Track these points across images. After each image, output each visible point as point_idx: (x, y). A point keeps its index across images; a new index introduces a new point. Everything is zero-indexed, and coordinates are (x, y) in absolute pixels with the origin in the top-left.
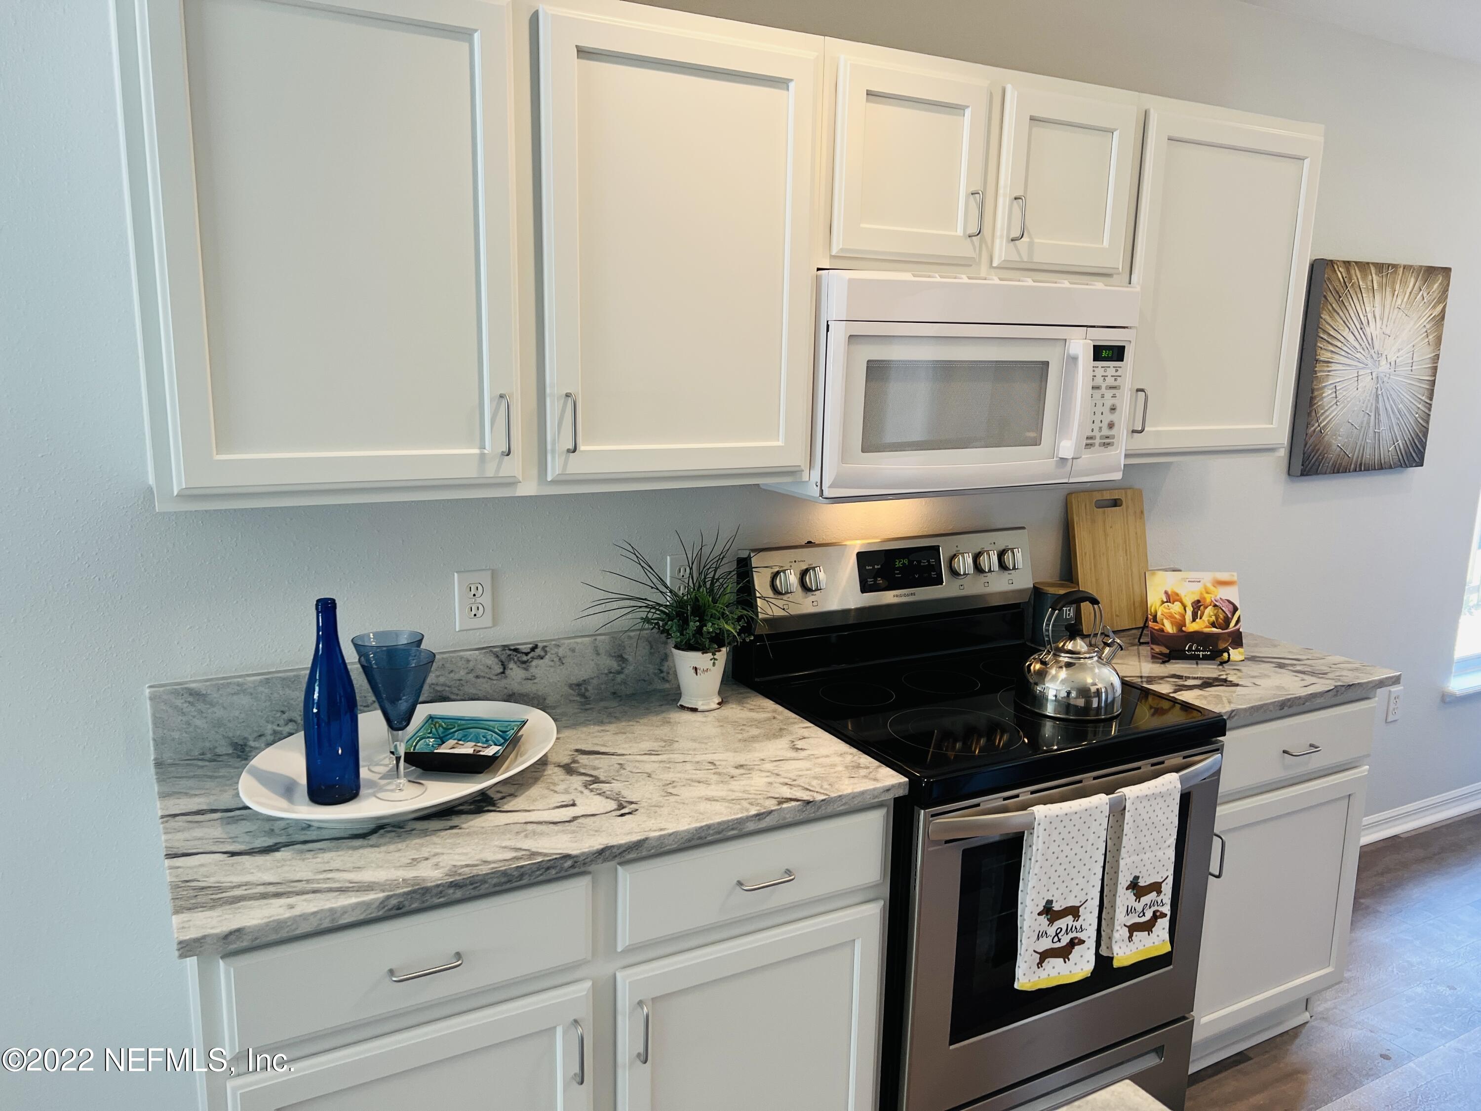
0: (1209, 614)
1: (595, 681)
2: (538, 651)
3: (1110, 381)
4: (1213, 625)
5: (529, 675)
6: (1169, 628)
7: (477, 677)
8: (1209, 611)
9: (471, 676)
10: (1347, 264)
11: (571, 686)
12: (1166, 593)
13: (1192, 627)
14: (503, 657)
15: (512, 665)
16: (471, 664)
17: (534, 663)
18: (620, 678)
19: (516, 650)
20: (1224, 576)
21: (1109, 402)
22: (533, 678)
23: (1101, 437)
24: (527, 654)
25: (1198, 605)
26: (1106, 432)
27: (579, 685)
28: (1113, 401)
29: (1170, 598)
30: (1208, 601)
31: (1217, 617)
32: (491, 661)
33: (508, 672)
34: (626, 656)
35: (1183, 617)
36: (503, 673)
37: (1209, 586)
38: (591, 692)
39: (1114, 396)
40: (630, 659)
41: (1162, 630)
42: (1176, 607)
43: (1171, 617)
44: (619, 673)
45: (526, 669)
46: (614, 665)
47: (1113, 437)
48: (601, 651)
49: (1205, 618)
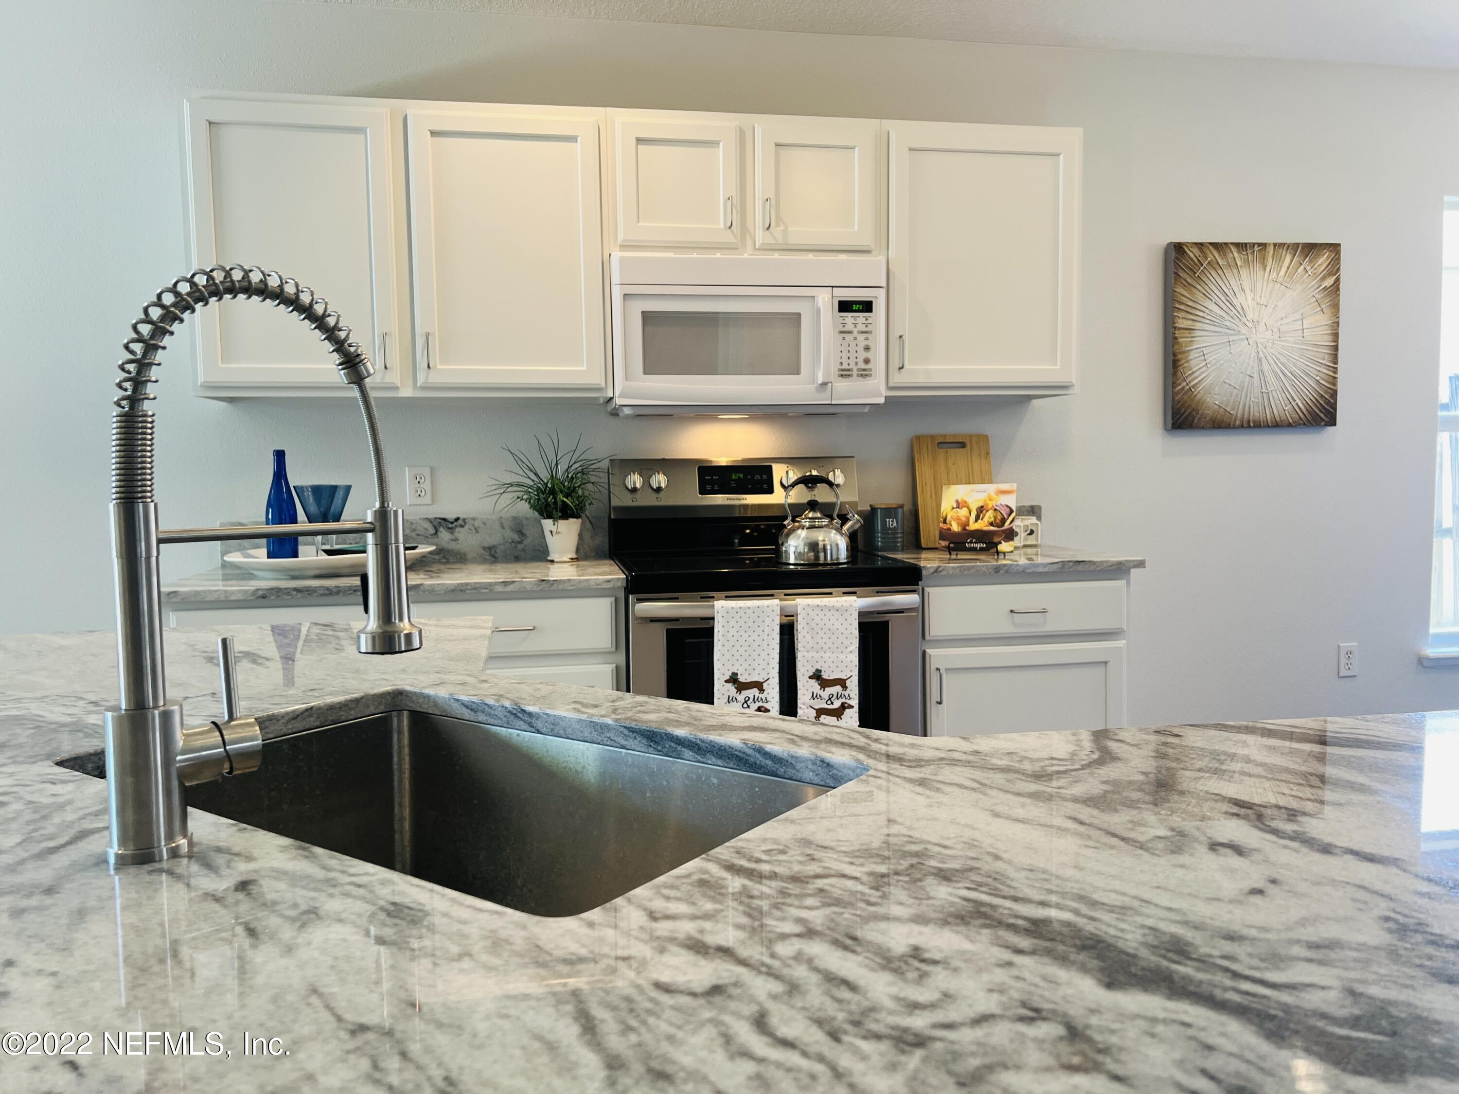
0: (989, 516)
1: (502, 547)
2: (460, 522)
3: (863, 328)
4: (991, 524)
5: (453, 537)
6: (955, 528)
7: (418, 535)
8: (990, 514)
9: (413, 534)
10: (1200, 245)
11: (484, 548)
12: (957, 501)
13: (973, 526)
14: (436, 524)
15: (441, 529)
16: (414, 527)
17: (457, 529)
18: (520, 547)
19: (444, 519)
20: (1006, 487)
21: (862, 343)
22: (456, 540)
23: (858, 370)
24: (452, 523)
25: (981, 510)
26: (862, 366)
27: (490, 548)
28: (866, 342)
29: (959, 505)
30: (990, 506)
31: (995, 518)
32: (428, 525)
33: (439, 534)
34: (524, 532)
35: (968, 519)
36: (436, 534)
37: (993, 495)
38: (499, 553)
39: (867, 339)
40: (528, 533)
41: (949, 529)
42: (964, 512)
43: (958, 519)
44: (520, 542)
45: (452, 533)
46: (516, 537)
47: (870, 370)
48: (505, 526)
49: (986, 519)
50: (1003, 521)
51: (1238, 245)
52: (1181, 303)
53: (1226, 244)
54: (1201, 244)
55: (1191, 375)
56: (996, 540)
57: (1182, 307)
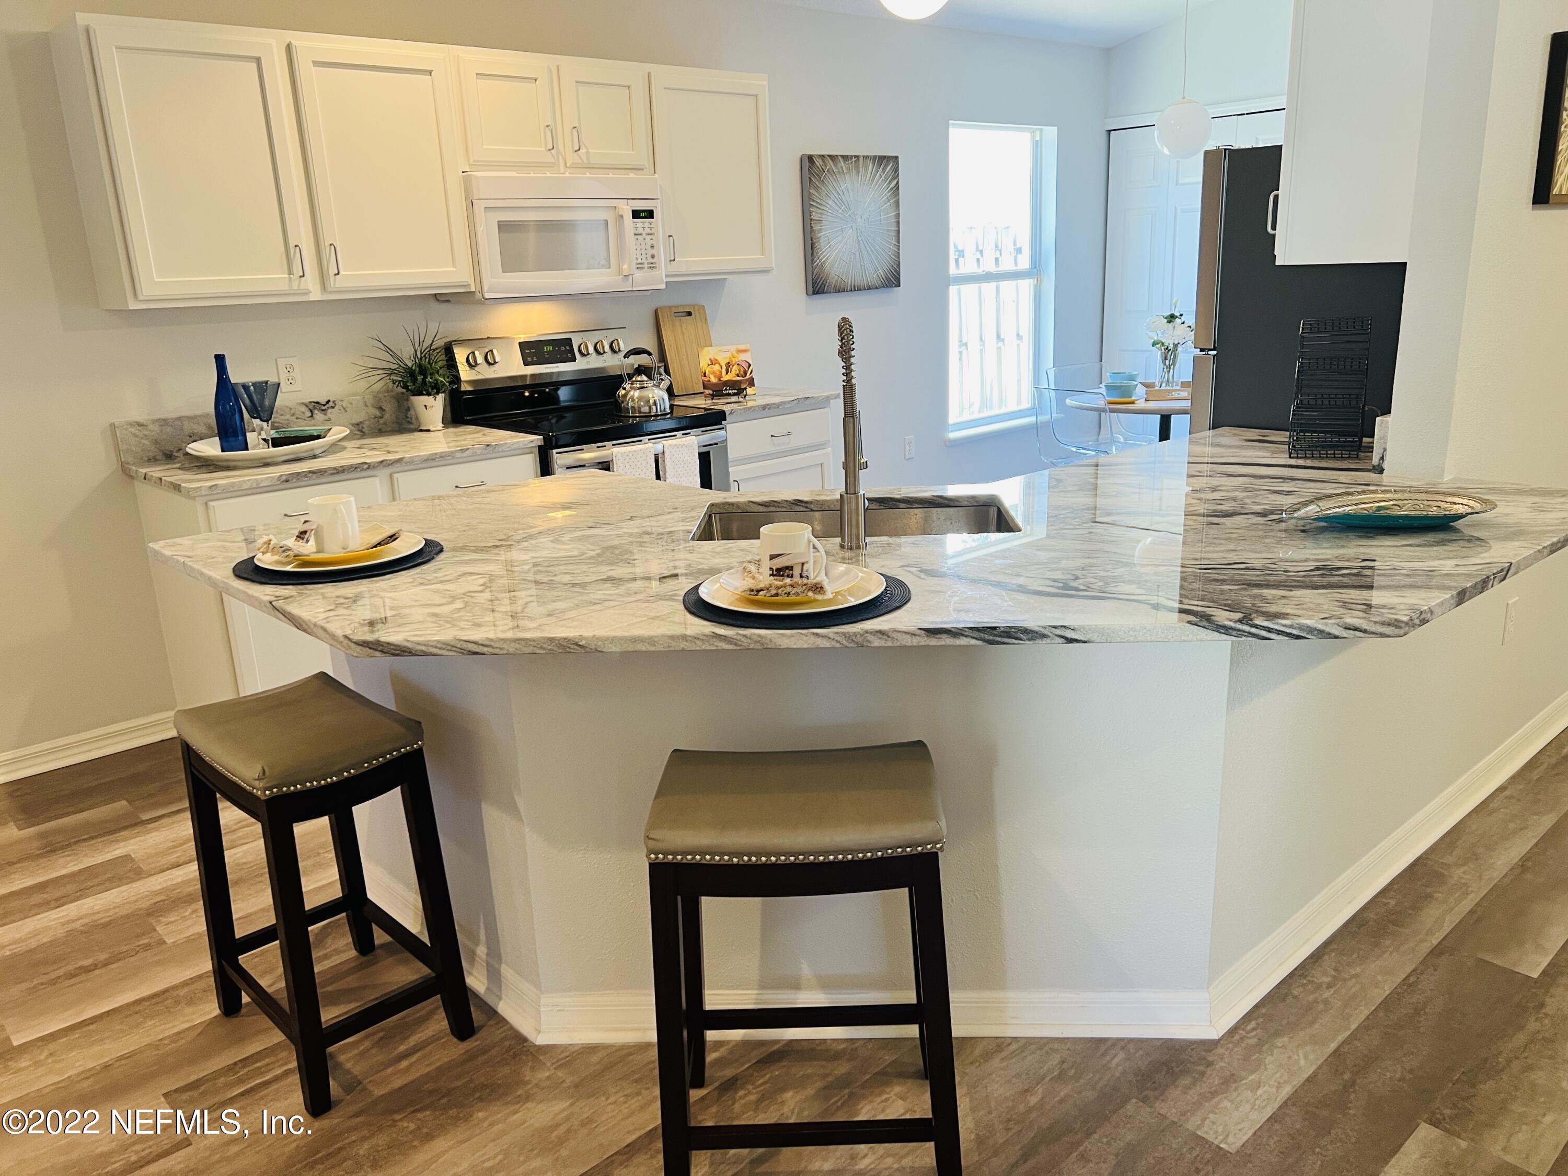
1: (367, 423)
2: (331, 404)
3: (648, 231)
4: (738, 375)
5: (326, 418)
6: (714, 380)
7: (297, 418)
8: (735, 368)
9: (293, 418)
11: (353, 425)
12: (710, 359)
13: (726, 378)
14: (311, 407)
15: (316, 412)
16: (292, 412)
17: (330, 411)
18: (382, 421)
19: (318, 403)
20: (743, 347)
21: (649, 243)
22: (329, 420)
23: (648, 263)
24: (324, 405)
25: (728, 365)
26: (650, 260)
27: (358, 424)
28: (652, 242)
29: (713, 362)
30: (734, 362)
31: (740, 371)
32: (304, 409)
33: (314, 416)
34: (384, 408)
35: (721, 372)
36: (312, 416)
37: (734, 353)
38: (366, 430)
39: (652, 239)
40: (387, 409)
41: (709, 381)
42: (717, 367)
43: (714, 373)
44: (382, 417)
45: (325, 414)
46: (378, 413)
47: (655, 263)
48: (368, 404)
49: (733, 372)
50: (745, 373)
51: (843, 157)
52: (813, 201)
53: (837, 156)
54: (823, 156)
55: (821, 254)
56: (743, 386)
57: (814, 204)
